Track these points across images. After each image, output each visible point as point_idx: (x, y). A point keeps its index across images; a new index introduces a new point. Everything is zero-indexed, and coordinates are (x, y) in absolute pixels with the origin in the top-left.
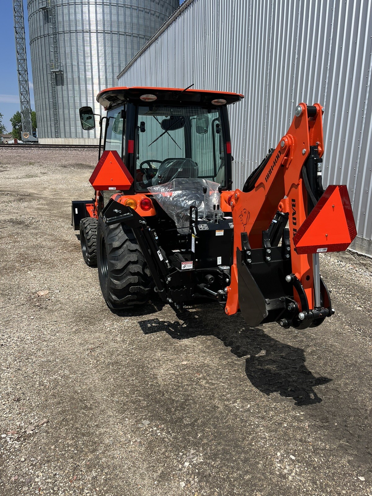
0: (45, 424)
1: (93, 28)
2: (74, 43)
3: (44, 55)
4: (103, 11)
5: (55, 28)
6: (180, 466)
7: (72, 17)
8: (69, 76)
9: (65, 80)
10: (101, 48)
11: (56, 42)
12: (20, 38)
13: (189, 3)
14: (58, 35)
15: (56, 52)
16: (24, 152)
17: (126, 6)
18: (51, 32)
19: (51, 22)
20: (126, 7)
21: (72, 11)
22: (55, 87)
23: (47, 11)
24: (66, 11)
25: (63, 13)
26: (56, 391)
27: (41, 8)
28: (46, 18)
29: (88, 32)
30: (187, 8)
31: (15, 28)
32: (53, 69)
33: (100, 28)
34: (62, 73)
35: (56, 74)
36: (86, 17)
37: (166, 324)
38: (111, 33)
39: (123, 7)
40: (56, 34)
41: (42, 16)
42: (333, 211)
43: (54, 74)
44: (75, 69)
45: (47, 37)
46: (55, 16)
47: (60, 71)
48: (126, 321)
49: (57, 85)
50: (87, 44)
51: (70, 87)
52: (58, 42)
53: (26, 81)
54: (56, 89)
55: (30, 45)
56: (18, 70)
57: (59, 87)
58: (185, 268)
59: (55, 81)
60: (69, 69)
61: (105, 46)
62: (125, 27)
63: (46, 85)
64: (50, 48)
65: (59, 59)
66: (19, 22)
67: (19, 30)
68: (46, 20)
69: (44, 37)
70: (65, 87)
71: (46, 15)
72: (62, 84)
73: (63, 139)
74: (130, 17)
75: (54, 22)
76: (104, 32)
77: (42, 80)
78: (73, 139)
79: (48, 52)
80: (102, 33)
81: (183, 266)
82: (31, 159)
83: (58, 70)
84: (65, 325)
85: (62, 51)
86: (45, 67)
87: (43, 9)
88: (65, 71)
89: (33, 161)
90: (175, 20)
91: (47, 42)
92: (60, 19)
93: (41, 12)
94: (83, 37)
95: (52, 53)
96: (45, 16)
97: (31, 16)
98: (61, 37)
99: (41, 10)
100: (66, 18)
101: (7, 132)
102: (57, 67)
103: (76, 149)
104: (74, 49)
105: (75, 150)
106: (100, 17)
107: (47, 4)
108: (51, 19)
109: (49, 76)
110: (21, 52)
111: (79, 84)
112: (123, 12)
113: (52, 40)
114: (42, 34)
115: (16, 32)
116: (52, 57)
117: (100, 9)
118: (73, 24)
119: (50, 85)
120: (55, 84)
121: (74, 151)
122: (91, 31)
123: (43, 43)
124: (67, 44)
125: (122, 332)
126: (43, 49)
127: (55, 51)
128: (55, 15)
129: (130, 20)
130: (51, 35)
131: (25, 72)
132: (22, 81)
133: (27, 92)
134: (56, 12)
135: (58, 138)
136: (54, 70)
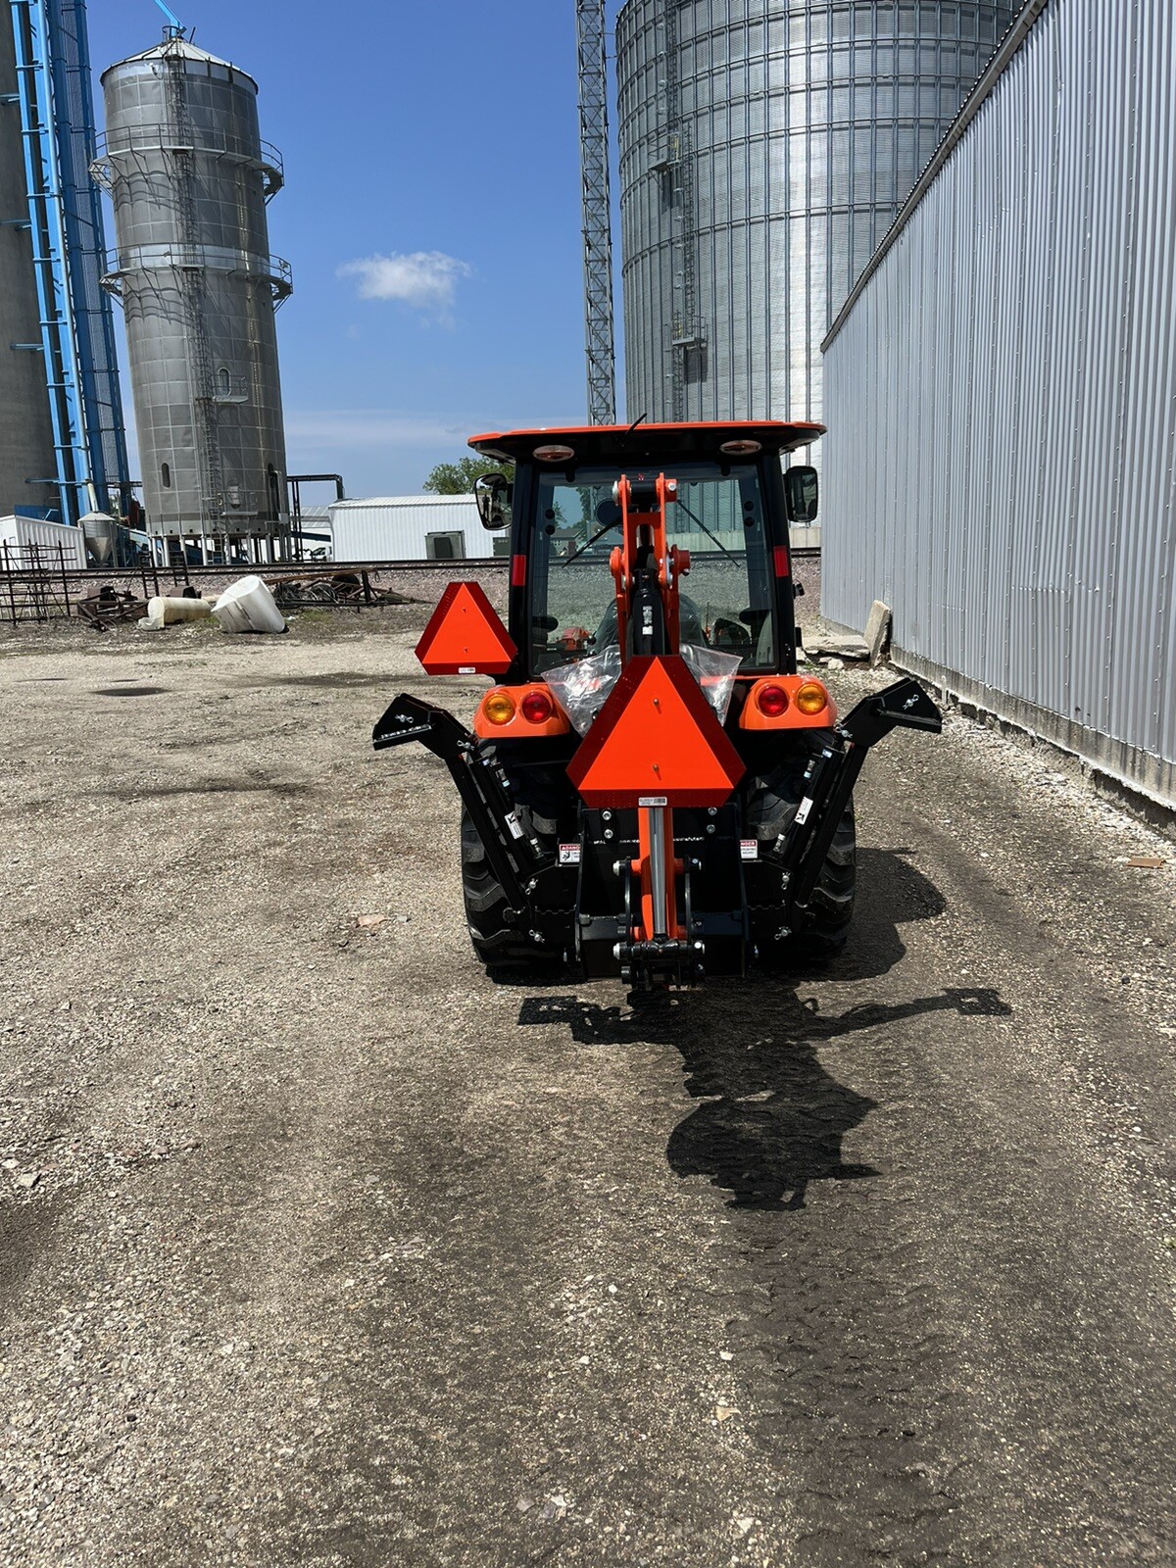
0: (189, 1150)
1: (798, 204)
2: (740, 257)
3: (657, 300)
4: (830, 149)
5: (689, 221)
6: (372, 1256)
7: (739, 182)
8: (723, 351)
9: (710, 364)
10: (819, 261)
11: (690, 260)
12: (598, 261)
13: (967, 122)
14: (696, 239)
15: (689, 289)
16: (569, 579)
17: (901, 122)
18: (678, 232)
19: (678, 204)
20: (900, 126)
21: (739, 162)
22: (681, 389)
23: (671, 174)
24: (721, 166)
25: (713, 172)
26: (250, 1102)
27: (653, 169)
28: (668, 195)
29: (781, 219)
30: (962, 136)
31: (586, 232)
32: (679, 337)
33: (819, 202)
34: (703, 345)
35: (686, 352)
36: (778, 175)
37: (586, 1009)
38: (852, 210)
39: (890, 126)
40: (692, 238)
41: (656, 189)
42: (660, 712)
43: (682, 352)
44: (741, 329)
45: (668, 250)
46: (689, 186)
47: (699, 341)
48: (499, 993)
49: (687, 381)
50: (778, 253)
51: (724, 382)
52: (696, 259)
53: (607, 379)
54: (684, 392)
55: (624, 276)
56: (589, 351)
57: (694, 387)
58: (569, 860)
59: (682, 372)
60: (723, 333)
61: (830, 253)
62: (895, 186)
63: (658, 384)
64: (675, 279)
65: (696, 308)
66: (595, 215)
67: (595, 238)
68: (667, 201)
69: (661, 248)
70: (708, 386)
71: (667, 184)
72: (703, 378)
73: (696, 536)
74: (910, 155)
75: (687, 202)
76: (830, 212)
77: (649, 371)
78: (724, 535)
79: (669, 291)
80: (824, 214)
81: (563, 853)
82: (580, 597)
83: (691, 339)
84: (364, 988)
85: (706, 282)
86: (657, 335)
87: (659, 168)
88: (710, 340)
89: (581, 603)
90: (937, 174)
91: (668, 263)
92: (705, 191)
93: (652, 180)
94: (767, 237)
95: (679, 294)
96: (663, 189)
97: (627, 194)
98: (705, 245)
99: (654, 172)
100: (721, 187)
101: (566, 521)
102: (690, 330)
103: (709, 563)
104: (740, 274)
105: (709, 566)
106: (819, 167)
107: (669, 155)
108: (678, 196)
109: (668, 357)
110: (598, 298)
111: (750, 372)
112: (889, 143)
113: (679, 256)
114: (655, 241)
115: (589, 245)
116: (680, 306)
117: (819, 146)
118: (740, 201)
119: (668, 382)
120: (682, 378)
121: (704, 570)
122: (791, 214)
123: (656, 267)
124: (722, 261)
125: (470, 1015)
126: (657, 284)
127: (686, 287)
128: (691, 184)
129: (910, 162)
130: (678, 242)
131: (606, 353)
132: (598, 379)
133: (608, 410)
134: (695, 175)
135: (683, 532)
136: (682, 341)
